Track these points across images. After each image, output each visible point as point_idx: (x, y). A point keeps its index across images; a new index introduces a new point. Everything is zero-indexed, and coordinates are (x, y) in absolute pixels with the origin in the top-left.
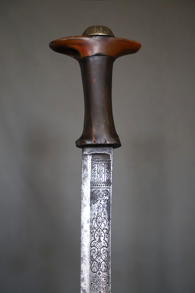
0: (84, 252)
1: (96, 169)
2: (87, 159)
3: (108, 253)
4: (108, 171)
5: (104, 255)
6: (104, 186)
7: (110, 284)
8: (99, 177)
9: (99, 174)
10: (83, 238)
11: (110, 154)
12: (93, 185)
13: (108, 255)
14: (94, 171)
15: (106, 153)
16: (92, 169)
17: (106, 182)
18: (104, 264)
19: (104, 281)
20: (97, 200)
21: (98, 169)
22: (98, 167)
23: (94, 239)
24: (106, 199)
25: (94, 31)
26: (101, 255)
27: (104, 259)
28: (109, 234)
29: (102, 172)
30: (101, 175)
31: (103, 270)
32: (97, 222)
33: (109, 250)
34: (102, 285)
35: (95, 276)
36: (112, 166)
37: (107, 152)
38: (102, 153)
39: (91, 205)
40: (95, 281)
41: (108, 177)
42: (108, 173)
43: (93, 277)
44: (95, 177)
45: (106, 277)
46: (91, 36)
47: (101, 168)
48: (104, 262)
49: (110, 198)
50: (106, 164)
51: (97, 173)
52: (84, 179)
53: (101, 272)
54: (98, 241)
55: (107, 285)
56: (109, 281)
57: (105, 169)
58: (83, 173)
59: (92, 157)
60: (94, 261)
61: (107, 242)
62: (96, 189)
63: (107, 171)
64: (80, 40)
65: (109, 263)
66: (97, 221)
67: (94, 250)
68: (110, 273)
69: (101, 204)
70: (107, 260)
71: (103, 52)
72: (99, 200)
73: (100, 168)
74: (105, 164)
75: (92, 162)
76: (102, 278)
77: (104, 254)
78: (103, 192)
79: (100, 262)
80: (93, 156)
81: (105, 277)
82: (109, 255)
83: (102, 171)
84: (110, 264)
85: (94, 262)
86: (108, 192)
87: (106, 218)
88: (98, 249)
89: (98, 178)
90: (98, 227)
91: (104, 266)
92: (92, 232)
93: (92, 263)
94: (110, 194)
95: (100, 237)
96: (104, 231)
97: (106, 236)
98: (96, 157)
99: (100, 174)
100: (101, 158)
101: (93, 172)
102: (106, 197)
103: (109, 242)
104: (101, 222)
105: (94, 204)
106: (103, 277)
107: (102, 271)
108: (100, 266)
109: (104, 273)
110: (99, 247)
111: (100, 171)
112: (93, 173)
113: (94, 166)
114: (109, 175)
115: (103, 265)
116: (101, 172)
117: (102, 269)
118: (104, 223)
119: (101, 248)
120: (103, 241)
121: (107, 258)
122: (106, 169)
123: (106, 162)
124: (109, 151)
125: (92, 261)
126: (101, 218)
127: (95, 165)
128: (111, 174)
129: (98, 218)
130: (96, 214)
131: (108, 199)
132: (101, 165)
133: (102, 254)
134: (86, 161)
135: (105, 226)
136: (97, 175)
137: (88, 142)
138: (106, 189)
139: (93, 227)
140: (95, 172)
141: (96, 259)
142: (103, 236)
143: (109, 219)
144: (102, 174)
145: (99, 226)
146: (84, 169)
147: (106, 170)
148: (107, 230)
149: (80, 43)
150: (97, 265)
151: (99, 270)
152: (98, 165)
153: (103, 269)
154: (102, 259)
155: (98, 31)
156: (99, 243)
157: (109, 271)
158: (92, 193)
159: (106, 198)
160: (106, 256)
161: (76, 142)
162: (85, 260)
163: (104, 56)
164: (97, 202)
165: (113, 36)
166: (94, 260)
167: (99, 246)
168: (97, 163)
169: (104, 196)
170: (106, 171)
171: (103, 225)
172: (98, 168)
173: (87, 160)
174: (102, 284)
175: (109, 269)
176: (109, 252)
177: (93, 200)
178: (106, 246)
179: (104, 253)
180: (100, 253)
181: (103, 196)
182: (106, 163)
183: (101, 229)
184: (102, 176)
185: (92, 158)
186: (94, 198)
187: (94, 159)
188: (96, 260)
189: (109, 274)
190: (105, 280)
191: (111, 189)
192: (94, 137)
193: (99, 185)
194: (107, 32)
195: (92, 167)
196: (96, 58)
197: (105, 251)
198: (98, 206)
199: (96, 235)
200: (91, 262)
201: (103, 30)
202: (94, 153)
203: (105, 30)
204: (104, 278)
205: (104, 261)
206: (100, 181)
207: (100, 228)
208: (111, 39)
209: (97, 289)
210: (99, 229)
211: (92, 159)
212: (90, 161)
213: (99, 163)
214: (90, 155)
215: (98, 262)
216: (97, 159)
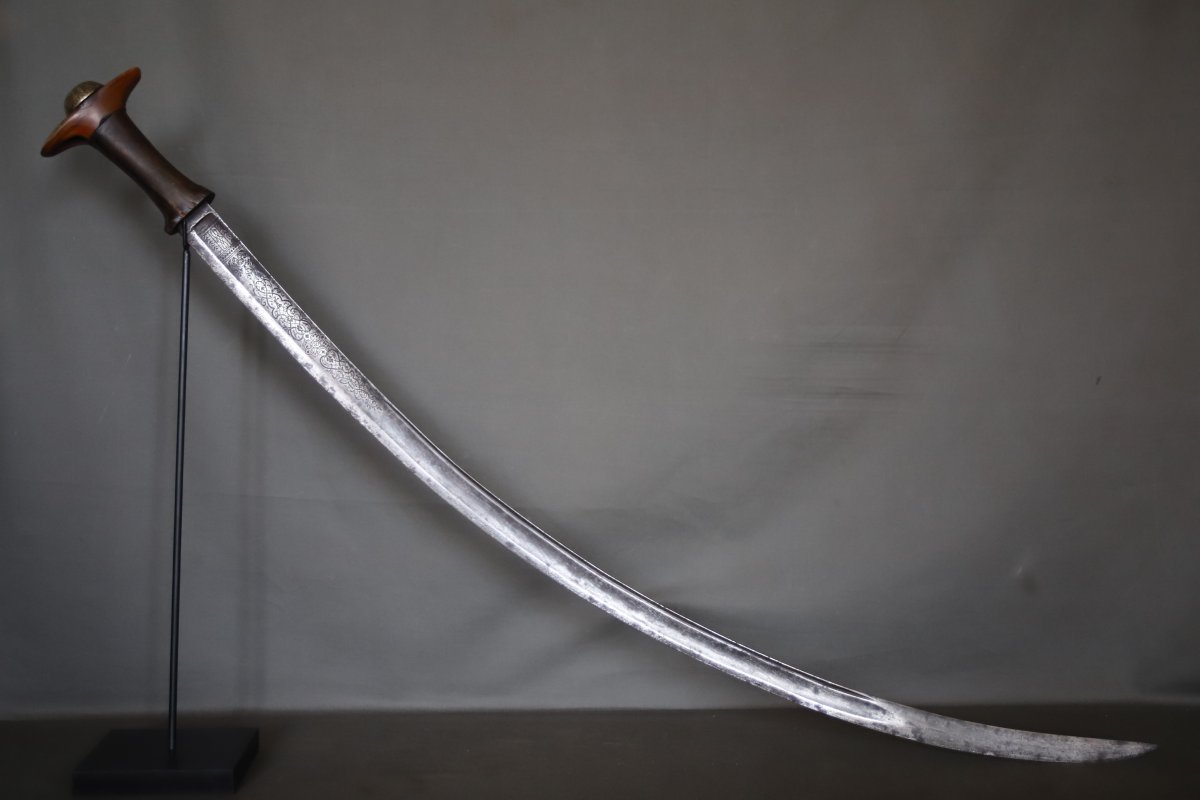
0: (274, 329)
1: (211, 240)
2: (193, 237)
3: (296, 310)
4: (225, 231)
6: (235, 249)
7: (325, 336)
8: (222, 245)
11: (211, 212)
12: (223, 258)
14: (211, 244)
15: (206, 215)
16: (206, 244)
17: (232, 244)
19: (317, 338)
20: (240, 269)
23: (272, 309)
24: (248, 260)
25: (76, 100)
26: (293, 317)
27: (298, 319)
28: (282, 291)
29: (220, 238)
30: (221, 241)
31: (307, 329)
32: (261, 290)
33: (296, 306)
35: (304, 342)
36: (224, 222)
37: (206, 213)
38: (201, 218)
39: (238, 279)
40: (309, 346)
41: (230, 237)
42: (226, 233)
43: (304, 345)
44: (217, 249)
45: (316, 334)
46: (78, 108)
47: (215, 234)
48: (301, 322)
49: (250, 255)
50: (216, 226)
51: (215, 243)
52: (208, 260)
54: (277, 306)
55: (323, 339)
56: (322, 334)
57: (219, 232)
58: (201, 255)
59: (195, 231)
61: (287, 299)
62: (229, 260)
64: (70, 122)
65: (306, 318)
66: (259, 289)
67: (281, 320)
68: (316, 327)
69: (247, 269)
70: (302, 317)
71: (106, 114)
72: (242, 268)
73: (213, 235)
75: (200, 237)
77: (295, 314)
78: (239, 256)
79: (298, 325)
80: (196, 229)
82: (300, 311)
83: (219, 236)
84: (308, 318)
85: (292, 330)
86: (245, 251)
87: (265, 279)
88: (284, 314)
90: (265, 294)
92: (264, 304)
95: (276, 302)
96: (274, 292)
97: (280, 295)
98: (199, 227)
99: (219, 241)
100: (205, 225)
102: (246, 259)
104: (264, 287)
105: (241, 275)
108: (302, 328)
109: (311, 331)
110: (284, 312)
111: (216, 238)
112: (212, 247)
113: (205, 239)
114: (229, 233)
115: (303, 324)
116: (218, 238)
117: (305, 330)
118: (267, 285)
119: (287, 311)
120: (282, 303)
121: (300, 315)
122: (220, 230)
123: (215, 224)
124: (207, 210)
125: (289, 331)
126: (260, 283)
127: (207, 236)
128: (231, 230)
129: (257, 285)
130: (252, 283)
131: (249, 258)
133: (293, 315)
135: (270, 287)
136: (217, 245)
137: (178, 220)
138: (239, 250)
139: (260, 298)
140: (213, 244)
142: (278, 299)
143: (268, 277)
145: (265, 292)
146: (199, 250)
147: (222, 231)
148: (277, 289)
149: (74, 126)
150: (297, 330)
152: (210, 234)
155: (81, 97)
156: (280, 309)
157: (314, 325)
158: (229, 267)
160: (298, 313)
161: (166, 230)
162: (281, 336)
163: (112, 117)
164: (242, 271)
165: (101, 86)
166: (290, 329)
168: (206, 233)
169: (244, 259)
170: (223, 233)
171: (268, 289)
172: (212, 237)
173: (194, 239)
175: (311, 323)
176: (298, 308)
177: (237, 272)
178: (290, 304)
179: (293, 313)
180: (290, 317)
183: (271, 293)
186: (235, 270)
187: (200, 232)
188: (291, 327)
191: (244, 246)
192: (177, 210)
193: (228, 253)
194: (91, 89)
196: (104, 126)
197: (292, 310)
198: (247, 274)
199: (270, 303)
200: (290, 333)
201: (84, 90)
202: (193, 225)
203: (86, 89)
204: (315, 336)
205: (300, 320)
206: (225, 248)
207: (269, 293)
208: (101, 92)
209: (317, 351)
211: (198, 233)
212: (197, 237)
213: (208, 231)
214: (191, 231)
215: (296, 327)
216: (203, 228)
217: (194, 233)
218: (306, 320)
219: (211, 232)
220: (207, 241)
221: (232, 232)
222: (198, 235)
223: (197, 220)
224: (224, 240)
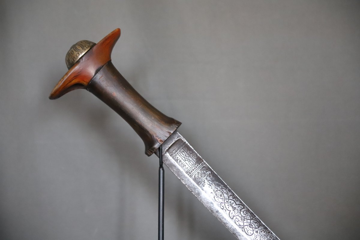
0: (231, 227)
1: (181, 159)
2: (166, 158)
3: (248, 211)
4: (191, 152)
5: (247, 215)
6: (199, 165)
7: (272, 232)
9: (186, 161)
10: (220, 219)
11: (180, 138)
12: (190, 173)
13: (250, 213)
14: (180, 162)
15: (176, 140)
16: (177, 163)
17: (197, 162)
18: (253, 221)
19: (265, 233)
20: (203, 181)
23: (229, 211)
24: (209, 173)
25: (76, 56)
26: (245, 217)
27: (250, 219)
28: (237, 197)
29: (187, 157)
30: (188, 160)
31: (257, 227)
32: (219, 197)
33: (248, 208)
34: (266, 238)
35: (255, 236)
36: (191, 145)
37: (176, 139)
38: (173, 143)
39: (203, 189)
41: (195, 156)
44: (185, 166)
45: (264, 230)
46: (78, 62)
47: (183, 155)
48: (252, 221)
49: (211, 170)
50: (184, 148)
51: (184, 162)
52: (179, 175)
53: (256, 230)
54: (233, 209)
55: (270, 234)
56: (269, 230)
57: (186, 153)
58: (173, 171)
60: (244, 227)
61: (240, 204)
62: (195, 174)
64: (73, 73)
65: (256, 218)
66: (218, 196)
67: (236, 219)
68: (264, 224)
69: (209, 181)
70: (253, 216)
71: (100, 66)
72: (204, 180)
74: (183, 149)
75: (172, 157)
76: (261, 233)
77: (246, 215)
78: (202, 171)
79: (249, 223)
80: (169, 152)
81: (263, 230)
82: (251, 212)
84: (257, 217)
85: (245, 227)
86: (206, 167)
87: (223, 188)
88: (239, 215)
89: (188, 164)
90: (223, 200)
91: (254, 223)
92: (223, 208)
93: (244, 230)
94: (208, 167)
95: (232, 206)
96: (230, 198)
97: (235, 200)
98: (171, 150)
100: (175, 147)
101: (180, 164)
102: (208, 173)
103: (242, 203)
104: (222, 194)
105: (204, 186)
106: (262, 232)
107: (257, 228)
108: (252, 226)
109: (260, 228)
110: (238, 213)
111: (184, 157)
113: (176, 158)
114: (194, 153)
115: (253, 223)
116: (186, 157)
117: (255, 227)
118: (225, 193)
119: (240, 213)
120: (236, 207)
121: (251, 215)
124: (177, 136)
125: (243, 228)
126: (219, 191)
127: (177, 156)
128: (196, 152)
129: (217, 193)
130: (213, 192)
131: (210, 172)
133: (245, 216)
134: (168, 160)
135: (227, 194)
136: (186, 163)
138: (202, 166)
139: (220, 203)
140: (182, 163)
142: (233, 203)
143: (226, 186)
144: (188, 158)
145: (223, 198)
146: (172, 168)
147: (188, 152)
148: (232, 195)
149: (75, 76)
150: (249, 227)
151: (254, 229)
152: (179, 154)
153: (256, 225)
154: (249, 219)
155: (80, 53)
156: (235, 211)
157: (262, 223)
158: (195, 180)
159: (208, 174)
160: (249, 214)
161: (146, 153)
162: (237, 233)
163: (103, 68)
164: (205, 182)
165: (95, 44)
166: (243, 226)
167: (237, 213)
169: (206, 173)
170: (189, 154)
171: (226, 195)
172: (181, 157)
174: (266, 237)
175: (260, 222)
176: (249, 210)
177: (201, 184)
178: (242, 207)
179: (245, 214)
180: (243, 217)
181: (205, 173)
182: (183, 147)
183: (227, 199)
184: (189, 160)
186: (199, 182)
187: (172, 153)
188: (244, 225)
189: (264, 226)
190: (264, 232)
191: (206, 163)
192: (157, 138)
193: (194, 169)
194: (87, 47)
195: (177, 160)
196: (99, 76)
197: (245, 212)
198: (209, 185)
199: (227, 207)
200: (243, 230)
201: (82, 48)
202: (167, 149)
203: (84, 46)
204: (263, 232)
205: (251, 220)
206: (191, 165)
207: (226, 199)
208: (95, 48)
210: (225, 200)
211: (171, 154)
212: (170, 158)
213: (178, 153)
214: (166, 153)
215: (248, 225)
216: (174, 151)
217: (168, 154)
218: (256, 219)
219: (180, 153)
220: (178, 161)
221: (197, 153)
222: (171, 156)
223: (170, 144)
224: (190, 159)
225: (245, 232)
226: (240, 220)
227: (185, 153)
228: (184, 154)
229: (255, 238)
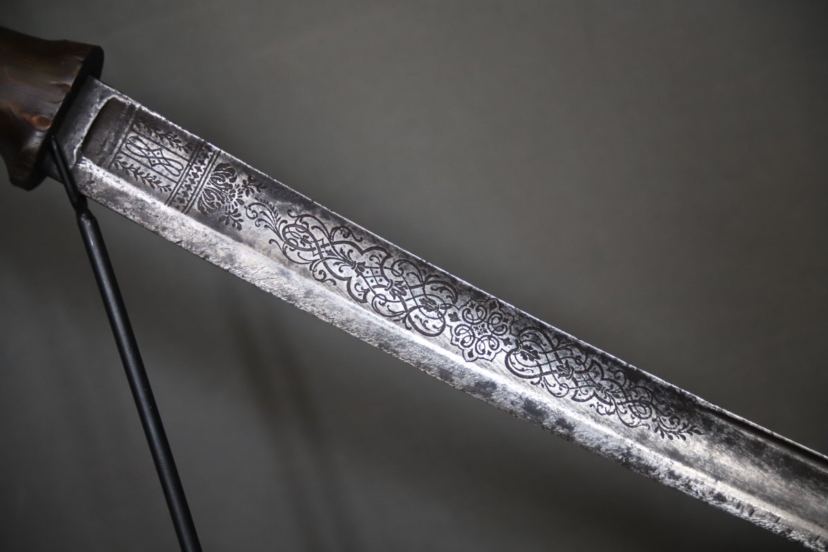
0: (368, 329)
1: (136, 165)
2: (88, 176)
3: (405, 261)
4: (162, 132)
5: (408, 274)
6: (202, 167)
7: (500, 301)
8: (167, 169)
9: (154, 165)
10: (324, 314)
11: (110, 98)
12: (182, 201)
13: (414, 265)
14: (138, 176)
15: (100, 108)
16: (128, 180)
17: (191, 157)
18: (432, 289)
19: (480, 313)
20: (232, 211)
21: (140, 159)
22: (133, 156)
23: (346, 282)
24: (244, 181)
26: (404, 283)
27: (418, 283)
28: (355, 228)
29: (155, 153)
30: (161, 160)
31: (449, 301)
32: (301, 245)
33: (401, 252)
34: (490, 326)
35: (453, 332)
36: (152, 111)
37: (99, 103)
38: (92, 120)
39: (239, 239)
40: (467, 339)
41: (180, 142)
42: (166, 136)
43: (454, 342)
44: (158, 182)
45: (474, 302)
47: (140, 148)
48: (428, 287)
49: (245, 170)
50: (135, 126)
51: (149, 171)
52: (146, 217)
53: (450, 311)
54: (356, 271)
55: (496, 310)
56: (490, 299)
57: (148, 139)
58: (125, 211)
59: (88, 158)
60: (408, 315)
61: (374, 245)
62: (197, 200)
63: (160, 135)
65: (438, 274)
66: (295, 244)
67: (377, 299)
68: (469, 285)
69: (250, 206)
70: (425, 273)
72: (235, 207)
73: (137, 151)
74: (132, 130)
75: (105, 168)
76: (470, 316)
77: (405, 275)
78: (218, 182)
79: (422, 297)
80: (89, 152)
81: (472, 306)
82: (415, 262)
83: (152, 148)
84: (441, 270)
85: (412, 314)
86: (228, 165)
87: (303, 213)
88: (380, 283)
89: (165, 172)
90: (316, 252)
91: (437, 293)
92: (321, 277)
93: (413, 323)
94: (234, 163)
95: (349, 262)
96: (335, 240)
97: (353, 241)
98: (93, 145)
99: (157, 162)
100: (107, 133)
101: (140, 180)
102: (239, 181)
103: (378, 240)
104: (307, 235)
105: (240, 228)
106: (469, 312)
107: (450, 306)
108: (435, 303)
109: (460, 303)
110: (378, 279)
111: (146, 156)
112: (144, 182)
113: (120, 168)
114: (174, 133)
115: (434, 293)
116: (151, 155)
117: (445, 304)
118: (313, 228)
119: (383, 274)
120: (363, 259)
121: (419, 271)
122: (151, 135)
123: (130, 123)
124: (98, 95)
125: (407, 321)
126: (292, 229)
127: (121, 160)
128: (176, 125)
129: (288, 236)
130: (275, 237)
131: (245, 177)
132: (131, 144)
133: (401, 279)
134: (93, 182)
135: (322, 228)
136: (155, 174)
137: (36, 141)
138: (214, 167)
139: (308, 266)
140: (143, 176)
141: (405, 306)
142: (351, 251)
143: (308, 206)
144: (160, 156)
145: (314, 245)
146: (116, 203)
147: (153, 134)
148: (339, 228)
150: (424, 311)
151: (443, 311)
152: (127, 152)
153: (444, 298)
154: (417, 286)
156: (365, 274)
157: (461, 285)
158: (203, 217)
159: (241, 184)
160: (412, 269)
161: (14, 181)
162: (393, 340)
164: (240, 215)
166: (405, 314)
167: (373, 278)
168: (117, 153)
169: (233, 184)
170: (158, 139)
171: (319, 235)
172: (136, 157)
173: (93, 179)
174: (488, 324)
175: (454, 281)
176: (408, 256)
177: (227, 223)
178: (384, 254)
179: (400, 272)
180: (396, 285)
181: (231, 186)
182: (132, 126)
183: (328, 245)
184: (166, 159)
185: (92, 160)
186: (221, 220)
187: (100, 157)
188: (408, 307)
189: (470, 289)
190: (478, 310)
191: (223, 152)
192: (27, 117)
193: (189, 183)
195: (124, 174)
197: (396, 267)
198: (253, 218)
199: (335, 269)
200: (409, 325)
202: (79, 146)
204: (473, 312)
205: (423, 285)
206: (177, 173)
207: (324, 246)
209: (491, 347)
210: (322, 250)
211: (97, 161)
212: (99, 173)
213: (120, 148)
214: (79, 160)
215: (419, 304)
216: (104, 145)
217: (88, 165)
218: (439, 278)
219: (128, 145)
220: (128, 173)
221: (180, 128)
222: (99, 165)
223: (83, 127)
224: (166, 154)
225: (417, 328)
226: (390, 298)
227: (145, 141)
228: (142, 146)
229: (454, 338)
